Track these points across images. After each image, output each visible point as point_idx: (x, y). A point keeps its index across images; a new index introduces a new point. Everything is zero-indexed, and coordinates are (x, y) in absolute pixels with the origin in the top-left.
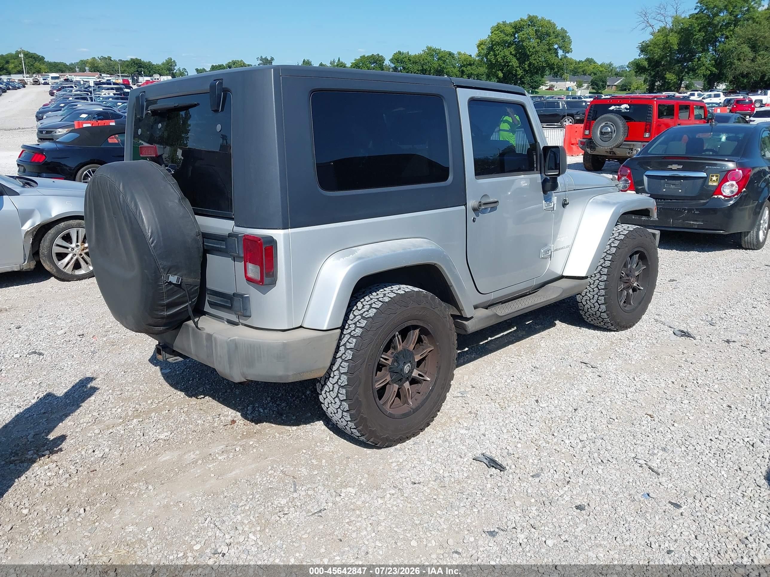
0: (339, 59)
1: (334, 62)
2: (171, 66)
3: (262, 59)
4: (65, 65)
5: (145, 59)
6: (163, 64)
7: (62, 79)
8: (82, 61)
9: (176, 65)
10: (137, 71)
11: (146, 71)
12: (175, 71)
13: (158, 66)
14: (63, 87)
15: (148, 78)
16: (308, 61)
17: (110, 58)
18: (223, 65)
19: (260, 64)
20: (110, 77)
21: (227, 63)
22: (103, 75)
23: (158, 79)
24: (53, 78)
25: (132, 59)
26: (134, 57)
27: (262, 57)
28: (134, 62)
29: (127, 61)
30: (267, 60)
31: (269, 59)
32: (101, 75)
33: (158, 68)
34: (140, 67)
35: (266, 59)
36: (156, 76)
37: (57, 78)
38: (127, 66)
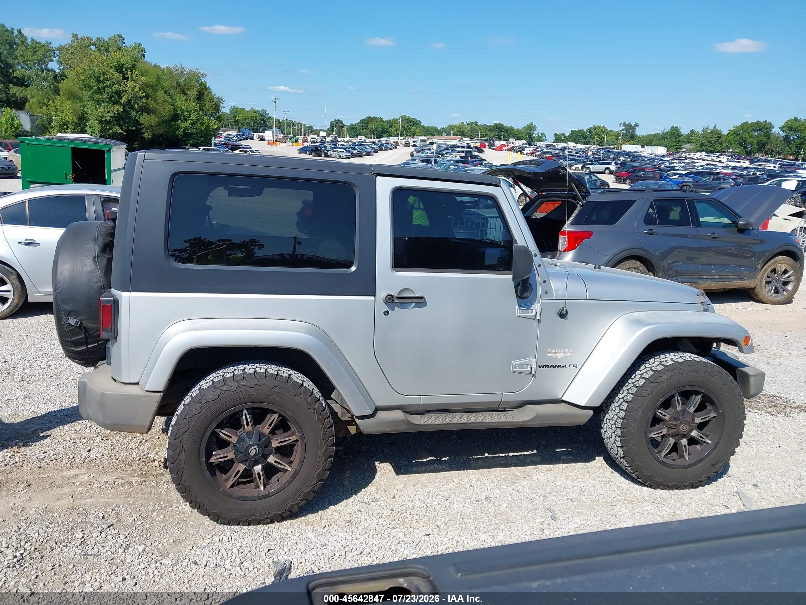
0: (715, 126)
1: (707, 129)
2: (531, 130)
3: (625, 125)
4: (436, 129)
5: (507, 123)
6: (524, 128)
7: (428, 142)
8: (451, 125)
9: (535, 130)
10: (498, 135)
11: (506, 135)
12: (534, 135)
13: (518, 130)
14: (422, 150)
15: (504, 142)
16: (677, 127)
17: (476, 124)
18: (583, 130)
19: (623, 130)
20: (470, 140)
21: (588, 128)
22: (464, 139)
23: (513, 143)
24: (421, 141)
25: (495, 124)
26: (497, 122)
27: (625, 123)
28: (496, 127)
29: (491, 126)
30: (631, 126)
31: (633, 125)
32: (462, 139)
33: (517, 133)
34: (501, 131)
35: (629, 125)
36: (512, 140)
37: (425, 141)
38: (490, 130)
